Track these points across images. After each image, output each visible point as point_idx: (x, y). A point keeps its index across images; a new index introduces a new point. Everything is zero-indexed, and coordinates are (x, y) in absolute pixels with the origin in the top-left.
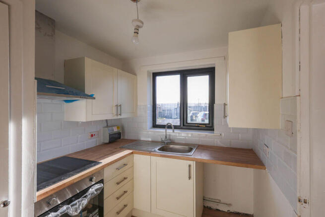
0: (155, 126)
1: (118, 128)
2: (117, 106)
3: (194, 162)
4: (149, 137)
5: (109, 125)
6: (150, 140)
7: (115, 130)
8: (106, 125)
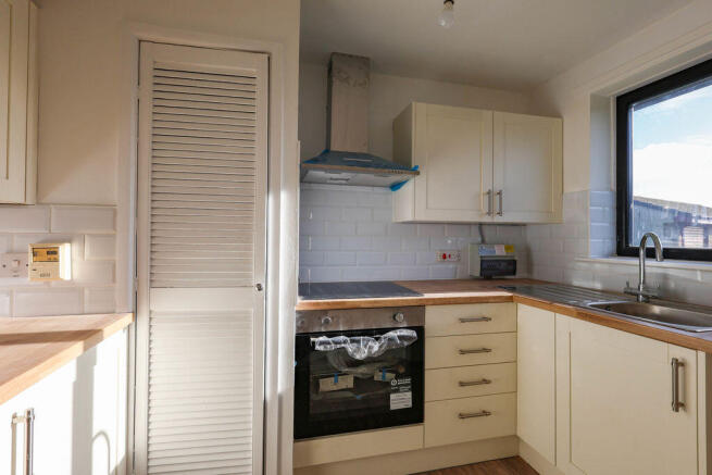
0: (623, 249)
1: (507, 248)
2: (489, 193)
3: (702, 355)
4: (594, 279)
5: (487, 239)
6: (598, 286)
7: (500, 251)
8: (480, 239)
